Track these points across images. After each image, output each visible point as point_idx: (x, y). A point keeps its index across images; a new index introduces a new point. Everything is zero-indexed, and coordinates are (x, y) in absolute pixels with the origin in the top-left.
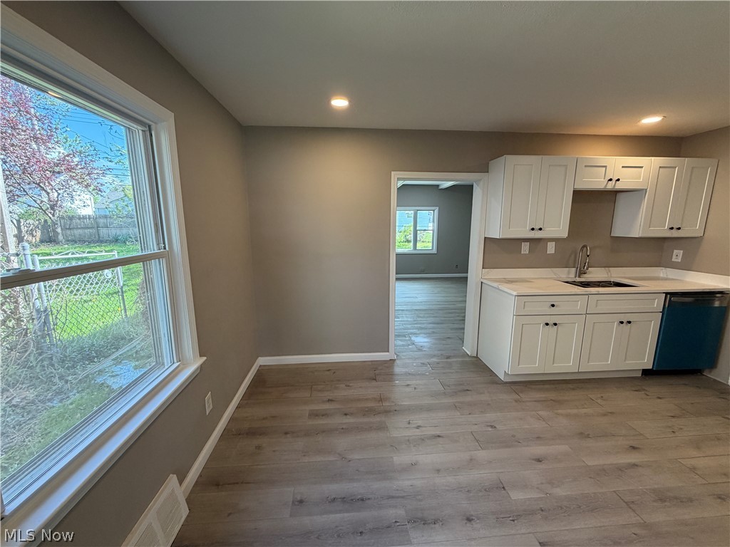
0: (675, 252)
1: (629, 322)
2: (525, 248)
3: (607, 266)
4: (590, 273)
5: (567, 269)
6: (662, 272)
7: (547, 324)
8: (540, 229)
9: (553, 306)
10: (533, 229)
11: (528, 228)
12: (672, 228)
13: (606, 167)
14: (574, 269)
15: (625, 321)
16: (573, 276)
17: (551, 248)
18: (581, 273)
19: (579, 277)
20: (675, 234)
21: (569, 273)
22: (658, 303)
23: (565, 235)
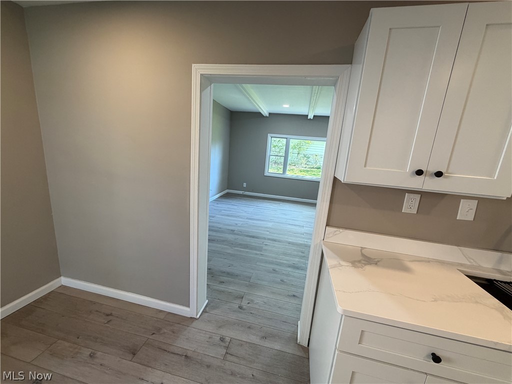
8: (439, 174)
10: (419, 173)
11: (410, 168)
17: (467, 210)
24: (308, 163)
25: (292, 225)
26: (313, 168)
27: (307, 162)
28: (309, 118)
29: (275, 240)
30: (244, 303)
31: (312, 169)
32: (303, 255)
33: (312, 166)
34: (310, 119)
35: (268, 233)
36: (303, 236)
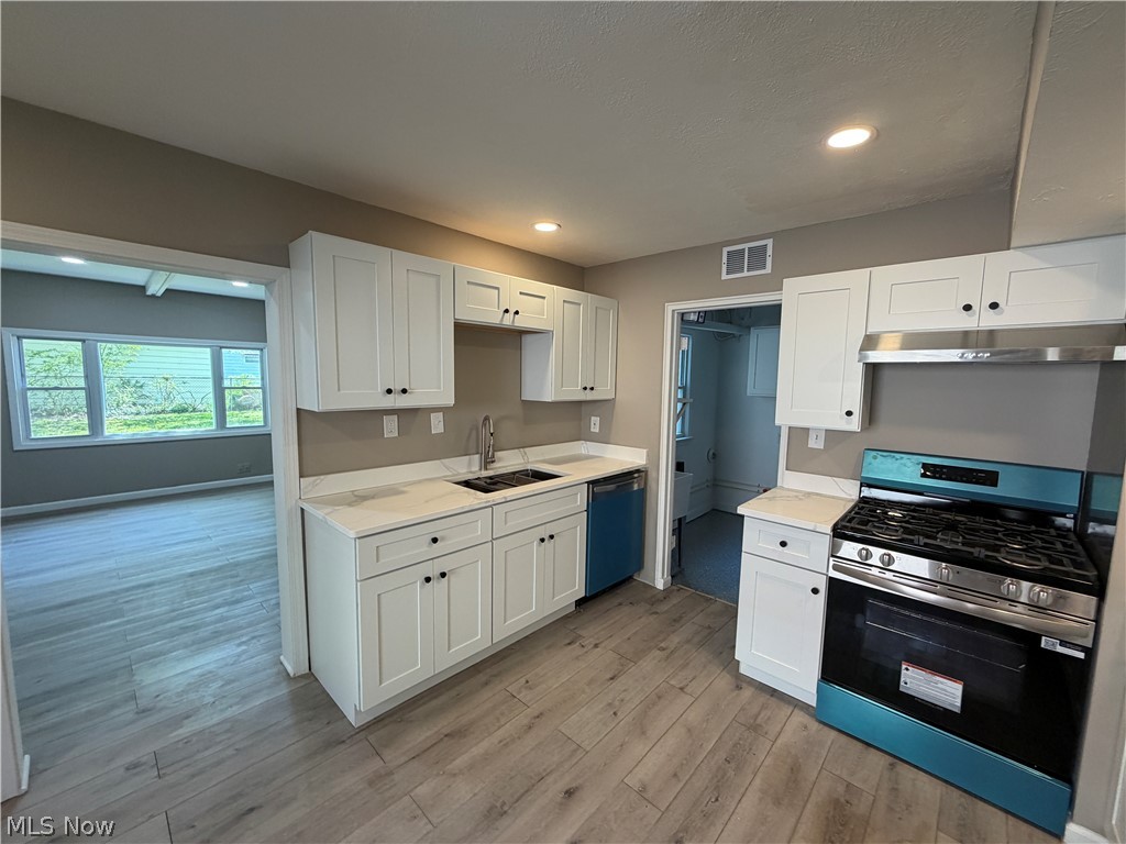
0: (593, 418)
1: (552, 537)
2: (391, 427)
3: (522, 446)
4: (500, 460)
5: (467, 457)
6: (583, 448)
7: (428, 580)
8: (404, 391)
9: (435, 540)
10: (389, 391)
11: (381, 389)
12: (585, 388)
13: (497, 288)
14: (477, 456)
15: (546, 538)
16: (477, 469)
17: (437, 424)
18: (487, 461)
19: (486, 469)
20: (589, 396)
21: (470, 464)
22: (581, 499)
23: (451, 402)
24: (141, 401)
25: (177, 544)
26: (163, 411)
27: (140, 397)
28: (149, 293)
29: (149, 585)
30: (143, 703)
31: (162, 416)
32: (239, 579)
33: (159, 408)
34: (153, 296)
35: (114, 581)
36: (218, 553)
